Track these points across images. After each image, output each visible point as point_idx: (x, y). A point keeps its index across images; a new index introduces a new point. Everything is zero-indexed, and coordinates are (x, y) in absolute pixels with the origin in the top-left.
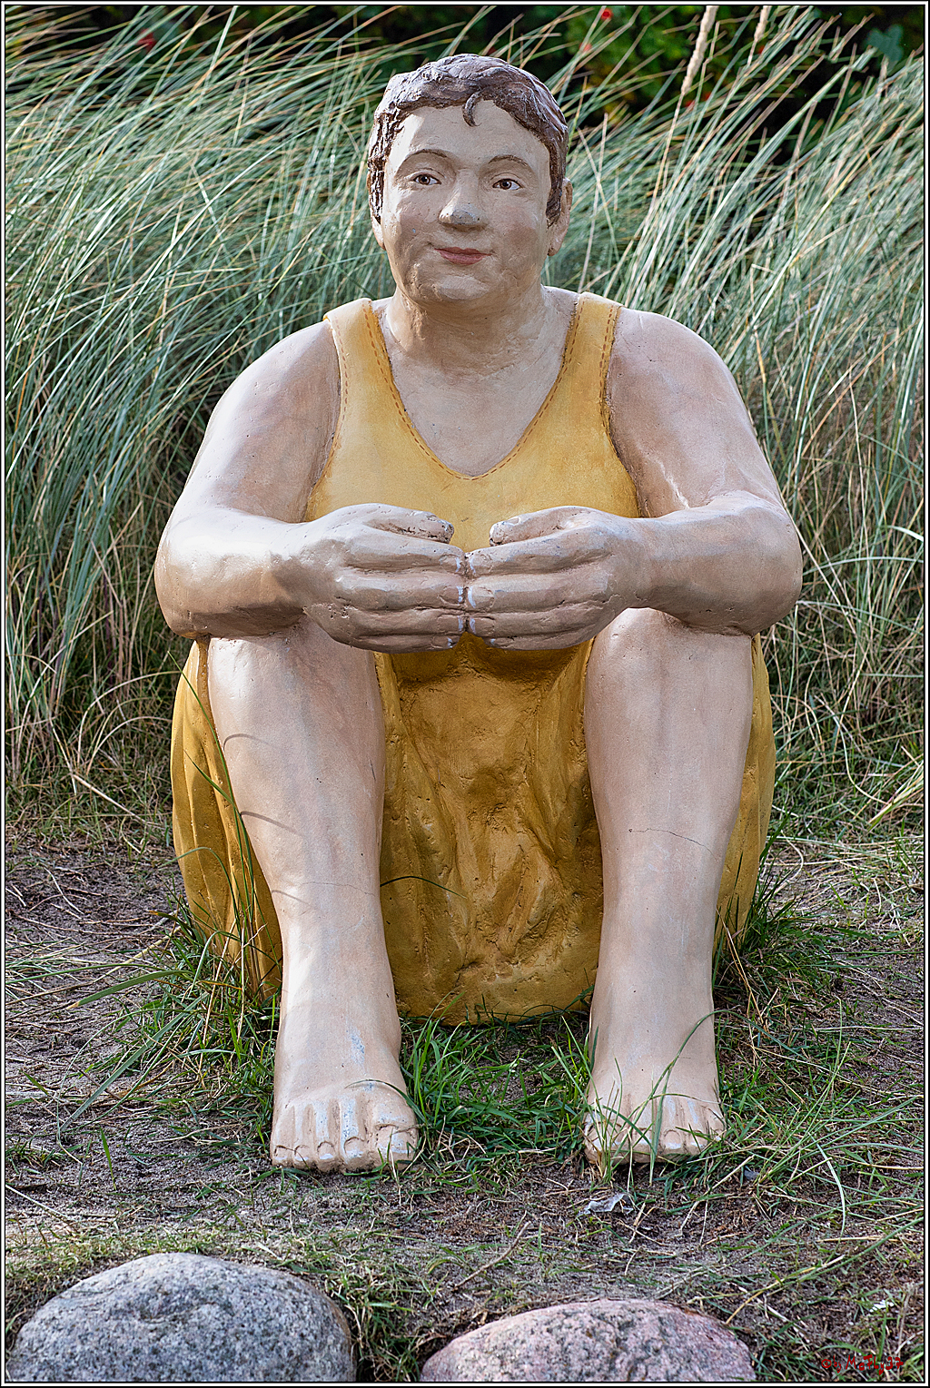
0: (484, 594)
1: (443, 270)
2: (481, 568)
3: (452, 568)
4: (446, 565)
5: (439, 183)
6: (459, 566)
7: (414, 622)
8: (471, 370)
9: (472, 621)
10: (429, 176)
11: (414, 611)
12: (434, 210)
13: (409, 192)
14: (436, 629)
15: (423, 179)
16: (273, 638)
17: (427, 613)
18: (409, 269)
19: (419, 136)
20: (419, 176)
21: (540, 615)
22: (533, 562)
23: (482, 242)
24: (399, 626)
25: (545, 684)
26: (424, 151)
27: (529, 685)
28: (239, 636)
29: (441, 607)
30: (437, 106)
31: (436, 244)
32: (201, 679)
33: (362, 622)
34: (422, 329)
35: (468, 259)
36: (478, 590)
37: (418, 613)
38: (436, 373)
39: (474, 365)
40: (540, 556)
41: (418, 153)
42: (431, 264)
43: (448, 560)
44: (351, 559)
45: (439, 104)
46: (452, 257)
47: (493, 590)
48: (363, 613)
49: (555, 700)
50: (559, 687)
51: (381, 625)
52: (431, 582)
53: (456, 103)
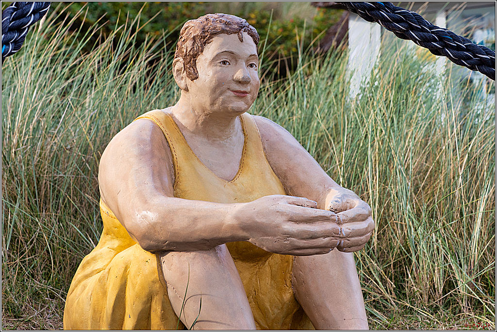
0: (348, 230)
1: (234, 99)
2: (345, 220)
3: (334, 221)
4: (332, 219)
5: (230, 64)
6: (337, 220)
7: (322, 243)
8: (218, 139)
9: (342, 241)
10: (227, 61)
11: (322, 238)
12: (230, 75)
13: (219, 68)
14: (329, 245)
15: (224, 63)
17: (327, 239)
18: (217, 98)
19: (222, 45)
20: (222, 62)
21: (362, 238)
22: (360, 217)
23: (248, 88)
24: (315, 245)
26: (225, 51)
28: (193, 251)
29: (333, 237)
30: (227, 33)
31: (232, 89)
33: (296, 244)
35: (243, 95)
36: (346, 228)
37: (323, 239)
38: (205, 140)
39: (220, 137)
40: (363, 215)
41: (223, 52)
42: (229, 97)
43: (333, 217)
44: (291, 218)
45: (229, 33)
46: (238, 94)
47: (351, 229)
48: (298, 240)
51: (306, 245)
52: (329, 226)
53: (235, 33)
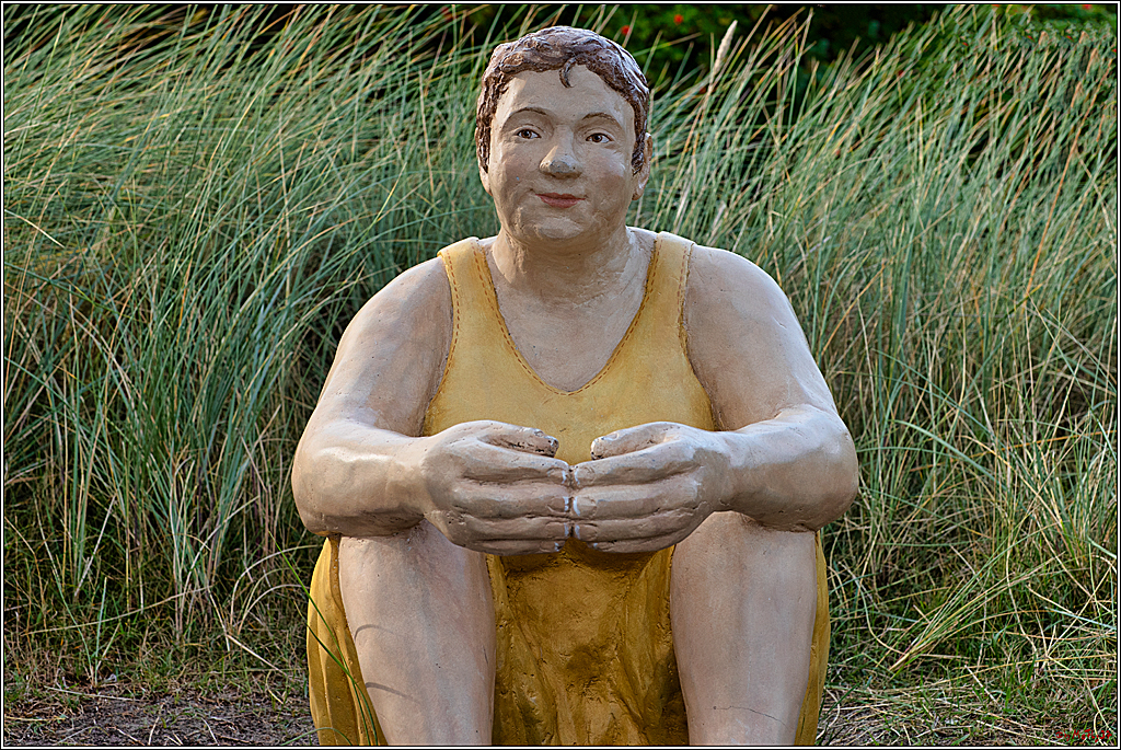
0: (588, 503)
1: (543, 212)
2: (585, 480)
3: (558, 480)
4: (553, 477)
5: (539, 137)
6: (565, 478)
7: (525, 529)
8: (566, 300)
9: (577, 528)
10: (531, 131)
11: (525, 519)
12: (536, 160)
13: (513, 145)
14: (544, 535)
15: (525, 133)
16: (397, 539)
17: (536, 521)
18: (513, 212)
19: (521, 96)
20: (522, 131)
21: (637, 521)
22: (631, 475)
23: (578, 188)
24: (511, 532)
25: (633, 572)
26: (526, 109)
27: (619, 574)
28: (367, 536)
29: (549, 515)
30: (537, 70)
31: (537, 190)
32: (333, 572)
33: (477, 528)
34: (524, 264)
35: (565, 203)
36: (582, 500)
37: (528, 521)
38: (536, 302)
39: (569, 295)
40: (636, 469)
41: (521, 111)
42: (533, 208)
43: (555, 473)
44: (467, 472)
45: (539, 68)
46: (552, 201)
47: (596, 500)
48: (478, 521)
49: (643, 587)
50: (646, 575)
51: (495, 531)
52: (540, 492)
53: (554, 68)
